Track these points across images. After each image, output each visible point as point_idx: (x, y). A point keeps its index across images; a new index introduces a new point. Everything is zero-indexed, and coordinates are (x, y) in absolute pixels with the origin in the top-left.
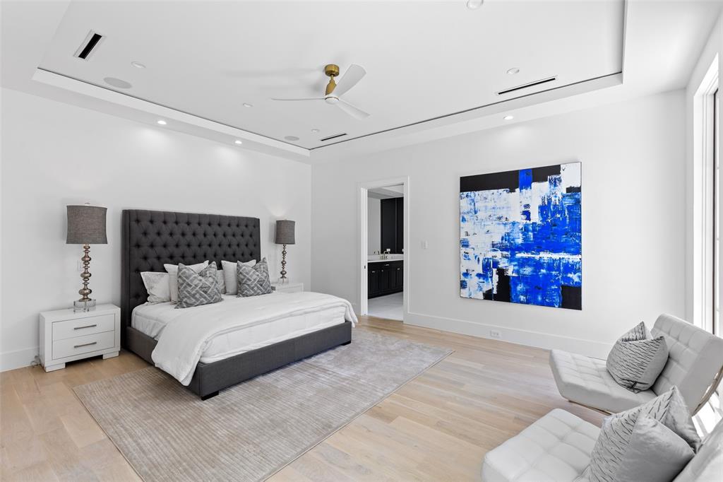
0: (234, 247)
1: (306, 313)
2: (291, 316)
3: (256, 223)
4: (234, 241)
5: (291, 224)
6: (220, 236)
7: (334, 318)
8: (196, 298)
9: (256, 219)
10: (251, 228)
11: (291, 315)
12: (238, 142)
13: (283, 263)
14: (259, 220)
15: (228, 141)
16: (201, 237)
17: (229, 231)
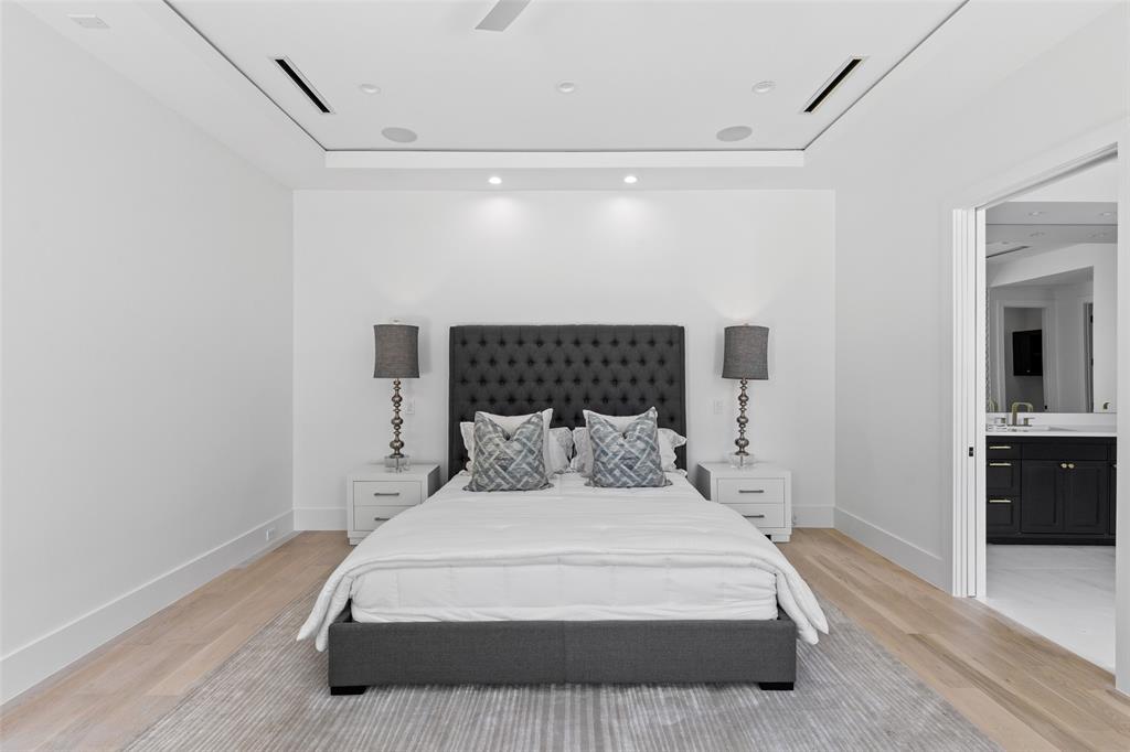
0: (625, 385)
1: (604, 564)
2: (559, 562)
3: (675, 336)
4: (625, 374)
5: (761, 334)
6: (597, 364)
7: (722, 596)
8: (489, 477)
9: (676, 327)
10: (661, 345)
11: (559, 560)
12: (630, 179)
13: (742, 422)
14: (682, 328)
15: (609, 182)
16: (560, 365)
17: (614, 354)
